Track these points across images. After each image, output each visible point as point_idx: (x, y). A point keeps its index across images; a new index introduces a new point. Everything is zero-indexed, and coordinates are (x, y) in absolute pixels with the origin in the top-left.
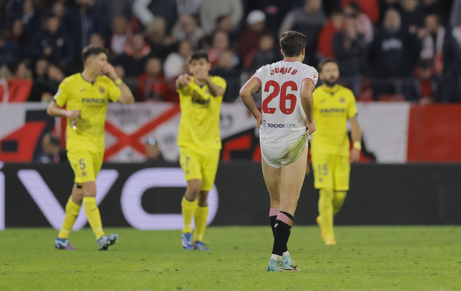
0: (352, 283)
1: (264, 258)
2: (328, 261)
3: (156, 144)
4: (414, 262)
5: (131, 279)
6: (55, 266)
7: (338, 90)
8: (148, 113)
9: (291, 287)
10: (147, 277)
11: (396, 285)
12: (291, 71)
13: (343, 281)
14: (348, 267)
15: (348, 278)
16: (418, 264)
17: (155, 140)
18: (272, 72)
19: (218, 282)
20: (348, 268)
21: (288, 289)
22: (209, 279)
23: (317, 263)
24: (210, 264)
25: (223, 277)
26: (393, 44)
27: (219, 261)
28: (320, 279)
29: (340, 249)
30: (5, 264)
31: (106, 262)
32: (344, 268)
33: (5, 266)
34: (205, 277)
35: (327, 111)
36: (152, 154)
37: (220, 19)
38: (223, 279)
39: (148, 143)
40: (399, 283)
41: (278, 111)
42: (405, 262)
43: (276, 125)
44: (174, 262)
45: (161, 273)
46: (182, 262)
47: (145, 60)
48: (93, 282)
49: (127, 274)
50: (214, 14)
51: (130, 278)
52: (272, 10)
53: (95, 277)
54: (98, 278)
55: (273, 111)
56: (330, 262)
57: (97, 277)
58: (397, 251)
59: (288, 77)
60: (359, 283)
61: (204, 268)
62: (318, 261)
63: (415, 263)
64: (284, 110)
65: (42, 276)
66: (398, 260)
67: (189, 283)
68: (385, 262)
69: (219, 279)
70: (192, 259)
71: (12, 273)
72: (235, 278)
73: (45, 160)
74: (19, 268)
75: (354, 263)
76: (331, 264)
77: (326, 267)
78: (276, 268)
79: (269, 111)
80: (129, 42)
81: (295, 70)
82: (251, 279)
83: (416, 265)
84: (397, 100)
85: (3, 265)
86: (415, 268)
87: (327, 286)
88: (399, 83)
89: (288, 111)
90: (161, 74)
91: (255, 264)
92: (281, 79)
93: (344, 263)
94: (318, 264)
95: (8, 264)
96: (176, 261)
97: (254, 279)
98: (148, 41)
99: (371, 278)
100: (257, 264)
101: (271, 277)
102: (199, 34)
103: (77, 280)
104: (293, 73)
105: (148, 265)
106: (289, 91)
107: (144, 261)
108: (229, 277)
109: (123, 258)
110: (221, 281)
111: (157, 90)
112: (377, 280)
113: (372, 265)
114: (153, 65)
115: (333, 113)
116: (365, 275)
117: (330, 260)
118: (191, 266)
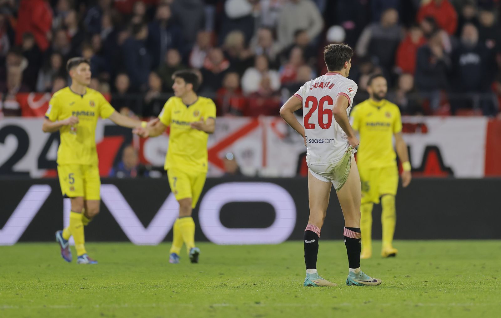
0: (430, 298)
1: (342, 273)
2: (406, 276)
3: (234, 159)
4: (492, 276)
5: (209, 294)
6: (134, 281)
7: (384, 105)
8: (226, 127)
9: (369, 302)
10: (225, 291)
11: (474, 299)
12: (329, 86)
13: (421, 295)
14: (426, 281)
15: (426, 292)
16: (496, 278)
17: (233, 155)
18: (312, 87)
19: (296, 297)
20: (426, 283)
21: (365, 303)
22: (287, 294)
23: (395, 277)
24: (288, 278)
25: (301, 292)
26: (471, 58)
27: (297, 275)
28: (398, 293)
29: (418, 263)
30: (84, 279)
31: (184, 276)
32: (421, 282)
33: (84, 280)
34: (283, 291)
35: (372, 124)
36: (230, 168)
37: (298, 32)
38: (301, 294)
39: (226, 158)
40: (477, 297)
41: (317, 126)
42: (483, 276)
43: (316, 140)
44: (252, 276)
45: (239, 287)
46: (260, 276)
47: (223, 74)
48: (171, 297)
49: (205, 289)
50: (291, 28)
51: (208, 292)
52: (349, 25)
53: (174, 291)
54: (176, 293)
55: (313, 126)
56: (408, 277)
57: (175, 291)
58: (475, 265)
59: (325, 92)
60: (437, 297)
61: (281, 282)
62: (396, 275)
63: (493, 278)
64: (322, 126)
65: (120, 291)
66: (476, 274)
67: (267, 297)
68: (463, 276)
69: (297, 293)
70: (270, 273)
71: (91, 287)
72: (313, 292)
73: (120, 175)
74: (97, 282)
75: (432, 277)
76: (409, 278)
77: (404, 281)
78: (355, 280)
79: (310, 126)
80: (209, 57)
81: (333, 84)
82: (329, 294)
83: (494, 279)
84: (475, 115)
85: (81, 279)
86: (493, 282)
87: (405, 300)
88: (476, 98)
89: (325, 126)
90: (239, 89)
91: (333, 278)
92: (319, 94)
93: (422, 277)
94: (395, 279)
95: (87, 278)
96: (254, 276)
97: (332, 293)
98: (227, 56)
99: (449, 292)
100: (335, 278)
101: (349, 291)
102: (276, 48)
103: (155, 294)
104: (330, 88)
105: (226, 279)
106: (326, 105)
107: (222, 276)
108: (307, 291)
109: (201, 272)
110: (299, 295)
111: (235, 105)
112: (455, 294)
113: (450, 279)
114: (231, 80)
115: (378, 127)
116: (443, 289)
117: (408, 275)
118: (270, 280)
